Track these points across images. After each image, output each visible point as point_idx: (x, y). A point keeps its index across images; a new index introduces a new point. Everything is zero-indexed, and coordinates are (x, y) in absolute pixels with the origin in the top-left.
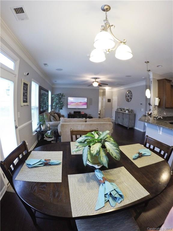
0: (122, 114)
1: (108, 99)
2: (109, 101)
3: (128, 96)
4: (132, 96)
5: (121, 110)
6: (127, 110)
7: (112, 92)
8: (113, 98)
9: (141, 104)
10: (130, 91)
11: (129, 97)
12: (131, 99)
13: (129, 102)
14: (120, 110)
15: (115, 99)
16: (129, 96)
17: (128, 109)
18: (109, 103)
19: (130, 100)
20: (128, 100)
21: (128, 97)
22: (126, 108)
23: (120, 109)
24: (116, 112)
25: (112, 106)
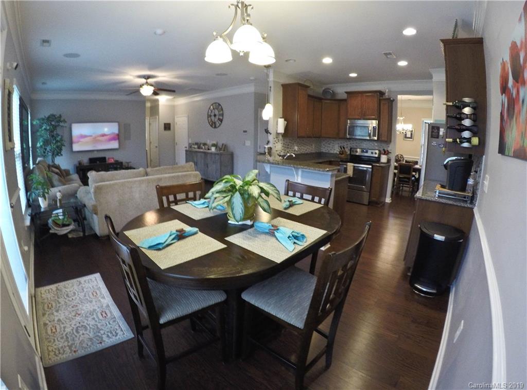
0: (203, 154)
1: (165, 124)
2: (167, 127)
3: (213, 114)
4: (222, 115)
5: (199, 148)
6: (214, 145)
7: (173, 109)
8: (176, 119)
9: (244, 132)
10: (219, 105)
11: (217, 117)
12: (221, 121)
13: (215, 127)
14: (196, 146)
15: (181, 122)
16: (215, 115)
17: (215, 142)
18: (167, 132)
19: (218, 124)
20: (215, 123)
21: (213, 118)
22: (209, 142)
23: (196, 144)
24: (186, 151)
25: (174, 140)
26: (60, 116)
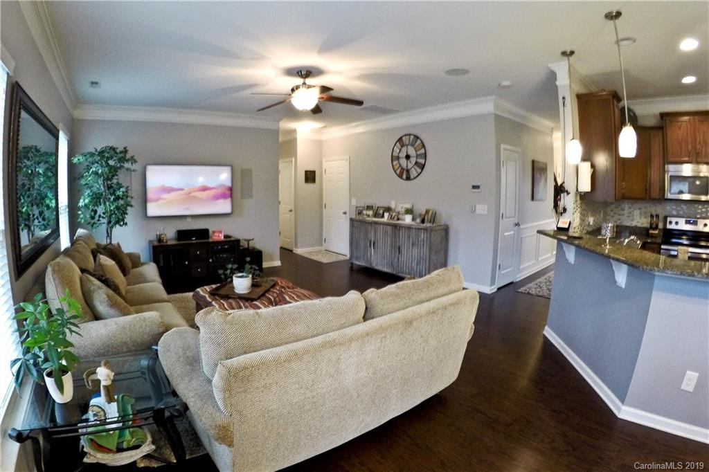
0: (389, 228)
1: (306, 172)
2: (310, 177)
3: (403, 154)
4: (425, 156)
5: (376, 215)
6: (409, 211)
7: (319, 145)
8: (325, 165)
9: (474, 187)
10: (417, 138)
11: (413, 160)
12: (422, 167)
13: (408, 178)
14: (371, 213)
15: (335, 171)
16: (408, 157)
17: (408, 206)
18: (310, 186)
19: (413, 173)
20: (408, 171)
21: (403, 162)
22: (401, 207)
23: (369, 208)
24: (352, 220)
25: (321, 196)
26: (125, 151)
